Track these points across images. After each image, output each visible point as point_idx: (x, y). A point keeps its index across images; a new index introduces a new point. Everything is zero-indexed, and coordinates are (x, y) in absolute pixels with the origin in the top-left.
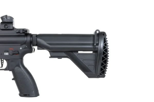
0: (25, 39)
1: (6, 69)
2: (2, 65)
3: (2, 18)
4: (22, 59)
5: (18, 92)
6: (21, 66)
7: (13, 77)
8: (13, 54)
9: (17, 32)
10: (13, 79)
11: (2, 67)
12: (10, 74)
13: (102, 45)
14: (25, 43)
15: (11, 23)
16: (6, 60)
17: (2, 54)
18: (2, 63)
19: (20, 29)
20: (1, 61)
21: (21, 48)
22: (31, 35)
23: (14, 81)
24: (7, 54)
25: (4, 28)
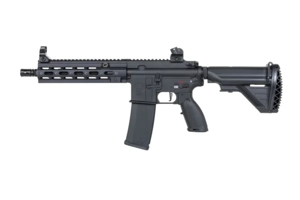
0: (195, 72)
1: (175, 103)
2: (171, 99)
3: (172, 50)
4: (191, 92)
5: (186, 127)
6: (190, 100)
7: (181, 111)
8: (183, 87)
9: (187, 64)
10: (181, 113)
11: (170, 100)
12: (178, 108)
13: (275, 78)
14: (195, 76)
15: (182, 55)
16: (175, 93)
17: (172, 87)
18: (170, 96)
19: (192, 62)
20: (170, 94)
21: (191, 81)
22: (202, 68)
23: (182, 115)
24: (176, 87)
25: (174, 61)
